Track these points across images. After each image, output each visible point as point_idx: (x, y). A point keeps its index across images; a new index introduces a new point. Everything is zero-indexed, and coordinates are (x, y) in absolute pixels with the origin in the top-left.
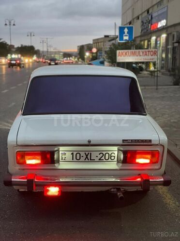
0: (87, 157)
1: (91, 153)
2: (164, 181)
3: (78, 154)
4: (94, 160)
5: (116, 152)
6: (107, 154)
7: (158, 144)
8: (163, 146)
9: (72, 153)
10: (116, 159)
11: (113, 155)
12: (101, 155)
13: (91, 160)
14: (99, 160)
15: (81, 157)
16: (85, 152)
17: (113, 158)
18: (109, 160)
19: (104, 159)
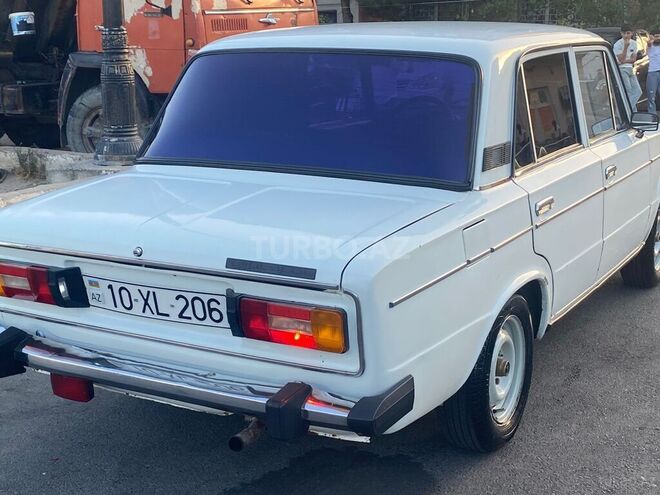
0: (146, 303)
1: (154, 294)
2: (348, 419)
3: (123, 292)
4: (168, 315)
5: (223, 300)
6: (197, 302)
7: (337, 288)
8: (352, 295)
9: (110, 287)
10: (225, 322)
11: (213, 305)
12: (182, 303)
13: (158, 314)
14: (181, 316)
15: (133, 302)
16: (140, 288)
17: (216, 316)
18: (208, 321)
19: (192, 316)
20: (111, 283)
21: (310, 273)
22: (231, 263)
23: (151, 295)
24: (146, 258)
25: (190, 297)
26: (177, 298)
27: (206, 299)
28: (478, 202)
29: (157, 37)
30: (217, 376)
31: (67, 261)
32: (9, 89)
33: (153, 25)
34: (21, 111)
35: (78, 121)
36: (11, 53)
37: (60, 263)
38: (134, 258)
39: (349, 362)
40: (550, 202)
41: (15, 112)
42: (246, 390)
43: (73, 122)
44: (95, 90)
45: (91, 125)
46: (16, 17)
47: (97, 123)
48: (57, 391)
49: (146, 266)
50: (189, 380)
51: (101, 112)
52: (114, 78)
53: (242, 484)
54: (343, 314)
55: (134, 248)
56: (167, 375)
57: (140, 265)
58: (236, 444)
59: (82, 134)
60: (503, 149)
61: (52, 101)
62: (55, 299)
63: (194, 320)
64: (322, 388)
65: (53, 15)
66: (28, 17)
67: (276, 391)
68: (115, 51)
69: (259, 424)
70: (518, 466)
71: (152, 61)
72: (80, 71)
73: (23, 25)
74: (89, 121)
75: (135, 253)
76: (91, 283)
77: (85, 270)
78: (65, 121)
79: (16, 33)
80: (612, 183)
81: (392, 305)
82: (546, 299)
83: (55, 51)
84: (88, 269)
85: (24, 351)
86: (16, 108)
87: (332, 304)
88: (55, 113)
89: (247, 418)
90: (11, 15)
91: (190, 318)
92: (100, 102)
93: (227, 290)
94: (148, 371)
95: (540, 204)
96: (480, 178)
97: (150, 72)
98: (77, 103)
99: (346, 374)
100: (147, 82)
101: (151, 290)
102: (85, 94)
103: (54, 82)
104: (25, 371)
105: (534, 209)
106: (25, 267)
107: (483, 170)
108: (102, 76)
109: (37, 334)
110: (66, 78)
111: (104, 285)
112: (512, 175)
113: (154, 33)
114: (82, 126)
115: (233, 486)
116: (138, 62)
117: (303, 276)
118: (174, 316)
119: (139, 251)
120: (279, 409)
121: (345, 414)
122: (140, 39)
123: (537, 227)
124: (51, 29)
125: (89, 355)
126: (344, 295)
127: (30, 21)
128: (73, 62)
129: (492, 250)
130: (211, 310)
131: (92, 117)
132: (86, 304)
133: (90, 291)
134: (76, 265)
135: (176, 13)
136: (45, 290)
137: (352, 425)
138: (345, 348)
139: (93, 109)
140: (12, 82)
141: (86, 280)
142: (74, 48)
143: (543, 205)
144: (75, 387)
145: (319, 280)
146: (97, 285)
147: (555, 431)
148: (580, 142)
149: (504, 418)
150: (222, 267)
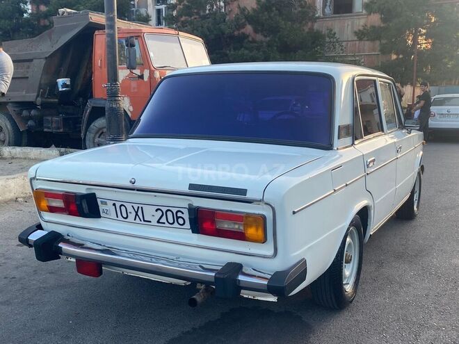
0: (137, 214)
1: (142, 208)
2: (268, 285)
3: (123, 207)
4: (150, 222)
5: (186, 211)
6: (169, 213)
7: (260, 201)
8: (271, 206)
9: (114, 205)
10: (188, 225)
11: (179, 214)
12: (159, 213)
13: (144, 221)
14: (158, 222)
15: (129, 214)
16: (133, 205)
17: (181, 221)
18: (176, 225)
19: (166, 222)
20: (114, 202)
21: (244, 192)
22: (192, 186)
23: (140, 209)
24: (137, 185)
25: (164, 209)
26: (157, 210)
27: (175, 210)
28: (338, 156)
29: (136, 90)
30: (181, 259)
31: (88, 189)
32: (55, 119)
33: (134, 84)
34: (61, 130)
35: (92, 135)
36: (57, 100)
37: (83, 190)
38: (130, 185)
39: (267, 249)
40: (374, 161)
41: (58, 131)
42: (199, 267)
43: (90, 136)
44: (102, 118)
45: (99, 137)
46: (60, 81)
47: (102, 136)
48: (80, 270)
49: (138, 190)
50: (162, 262)
51: (105, 130)
52: (112, 109)
53: (193, 328)
54: (264, 218)
55: (130, 179)
56: (149, 259)
57: (133, 190)
58: (193, 303)
59: (94, 142)
60: (347, 127)
61: (78, 125)
62: (79, 213)
63: (167, 225)
64: (249, 266)
65: (80, 81)
66: (67, 81)
67: (219, 268)
68: (113, 95)
69: (206, 290)
70: (360, 318)
71: (133, 103)
72: (93, 108)
73: (64, 85)
74: (98, 135)
75: (131, 182)
76: (102, 202)
77: (98, 195)
78: (85, 135)
79: (60, 90)
80: (400, 156)
81: (294, 213)
82: (370, 219)
83: (81, 99)
84: (100, 194)
85: (60, 245)
86: (59, 128)
87: (257, 212)
88: (80, 132)
89: (199, 286)
90: (58, 80)
91: (164, 223)
92: (105, 125)
93: (189, 205)
94: (137, 257)
95: (369, 161)
96: (337, 143)
97: (131, 109)
98: (92, 126)
99: (264, 257)
100: (130, 114)
101: (140, 206)
102: (96, 121)
103: (79, 115)
104: (60, 258)
105: (366, 163)
106: (61, 193)
107: (339, 138)
108: (106, 109)
109: (68, 235)
110: (86, 113)
111: (110, 203)
112: (353, 144)
113: (134, 88)
114: (94, 138)
115: (187, 330)
116: (125, 104)
117: (238, 194)
118: (154, 222)
119: (133, 181)
120: (223, 278)
121: (266, 282)
122: (127, 92)
123: (368, 174)
124: (79, 88)
125: (100, 248)
126: (265, 206)
127: (68, 83)
128: (90, 104)
129: (347, 185)
130: (178, 218)
131: (100, 133)
132: (99, 216)
133: (101, 207)
134: (93, 192)
135: (146, 78)
136: (73, 207)
137: (270, 289)
138: (264, 240)
139: (100, 129)
140: (57, 115)
141: (99, 200)
142: (91, 97)
143: (370, 162)
144: (90, 267)
145: (249, 196)
146: (106, 204)
147: (377, 297)
148: (383, 131)
149: (348, 288)
150: (186, 189)
